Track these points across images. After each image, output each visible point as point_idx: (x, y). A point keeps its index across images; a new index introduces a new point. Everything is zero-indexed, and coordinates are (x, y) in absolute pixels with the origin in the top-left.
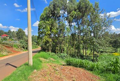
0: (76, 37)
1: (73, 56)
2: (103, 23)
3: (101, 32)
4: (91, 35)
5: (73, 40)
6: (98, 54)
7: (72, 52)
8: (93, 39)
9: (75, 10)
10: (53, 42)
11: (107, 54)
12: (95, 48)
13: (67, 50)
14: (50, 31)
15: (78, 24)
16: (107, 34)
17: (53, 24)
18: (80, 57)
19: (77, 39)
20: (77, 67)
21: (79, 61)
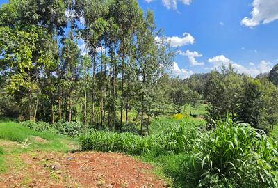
0: (105, 83)
1: (97, 126)
2: (160, 55)
3: (155, 73)
4: (138, 79)
6: (151, 119)
7: (95, 116)
8: (141, 88)
9: (106, 18)
10: (44, 92)
11: (164, 117)
12: (145, 106)
13: (83, 111)
14: (33, 60)
16: (165, 78)
17: (42, 41)
18: (114, 128)
19: (109, 85)
20: (107, 151)
21: (113, 137)
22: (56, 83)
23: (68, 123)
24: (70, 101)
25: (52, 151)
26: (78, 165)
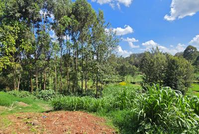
0: (70, 62)
1: (65, 93)
2: (109, 41)
3: (106, 54)
4: (93, 58)
5: (66, 65)
6: (103, 86)
7: (63, 85)
8: (96, 64)
9: (69, 16)
11: (113, 85)
12: (99, 77)
13: (54, 82)
14: (16, 46)
15: (73, 39)
18: (77, 93)
19: (73, 63)
20: (72, 110)
21: (77, 100)
22: (34, 62)
23: (43, 91)
24: (45, 75)
25: (32, 112)
26: (51, 121)
